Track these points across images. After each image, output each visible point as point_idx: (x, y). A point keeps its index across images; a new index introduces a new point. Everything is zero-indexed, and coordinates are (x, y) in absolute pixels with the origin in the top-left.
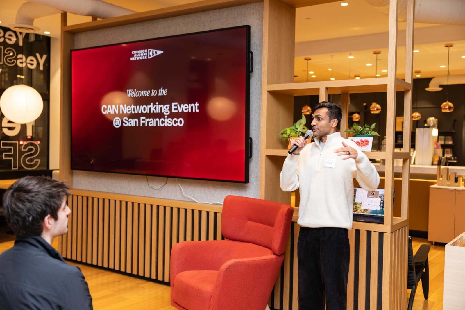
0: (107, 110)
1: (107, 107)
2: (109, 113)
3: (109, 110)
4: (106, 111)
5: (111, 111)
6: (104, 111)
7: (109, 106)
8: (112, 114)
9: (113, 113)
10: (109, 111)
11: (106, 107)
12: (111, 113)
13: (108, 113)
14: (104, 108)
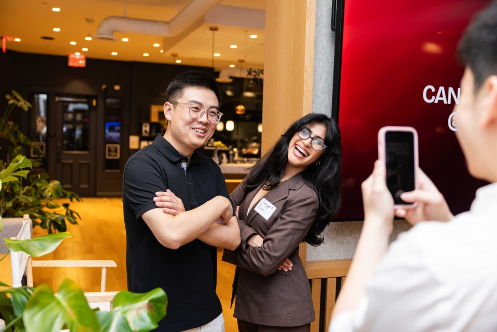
0: (436, 96)
1: (437, 90)
2: (441, 102)
3: (441, 96)
4: (433, 97)
5: (444, 99)
6: (429, 97)
7: (442, 89)
8: (447, 105)
9: (449, 102)
10: (441, 99)
11: (433, 90)
12: (445, 102)
13: (436, 102)
14: (429, 90)
